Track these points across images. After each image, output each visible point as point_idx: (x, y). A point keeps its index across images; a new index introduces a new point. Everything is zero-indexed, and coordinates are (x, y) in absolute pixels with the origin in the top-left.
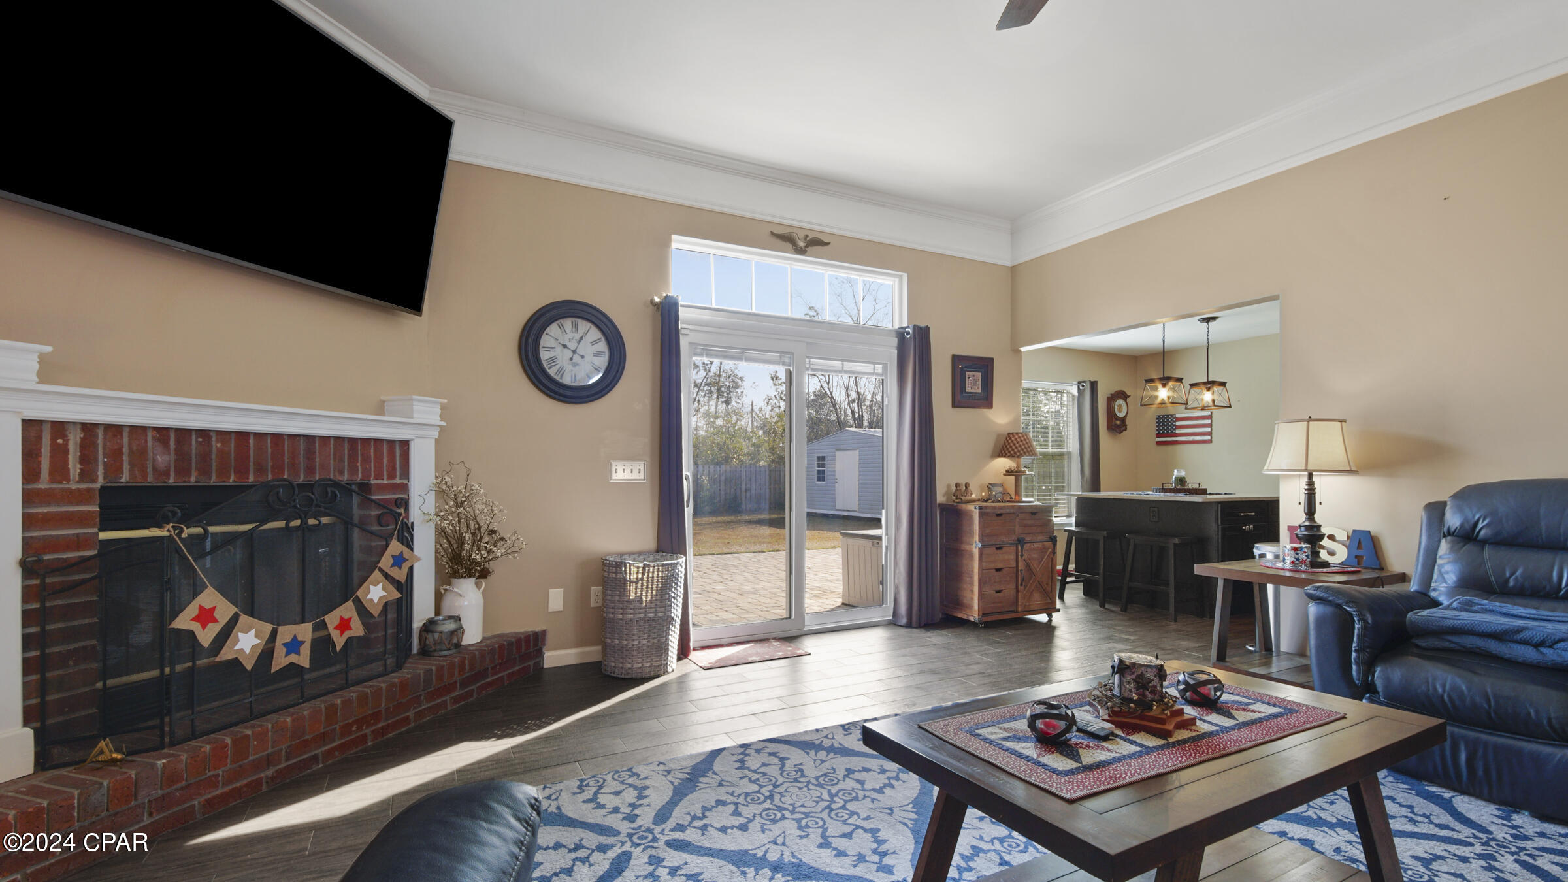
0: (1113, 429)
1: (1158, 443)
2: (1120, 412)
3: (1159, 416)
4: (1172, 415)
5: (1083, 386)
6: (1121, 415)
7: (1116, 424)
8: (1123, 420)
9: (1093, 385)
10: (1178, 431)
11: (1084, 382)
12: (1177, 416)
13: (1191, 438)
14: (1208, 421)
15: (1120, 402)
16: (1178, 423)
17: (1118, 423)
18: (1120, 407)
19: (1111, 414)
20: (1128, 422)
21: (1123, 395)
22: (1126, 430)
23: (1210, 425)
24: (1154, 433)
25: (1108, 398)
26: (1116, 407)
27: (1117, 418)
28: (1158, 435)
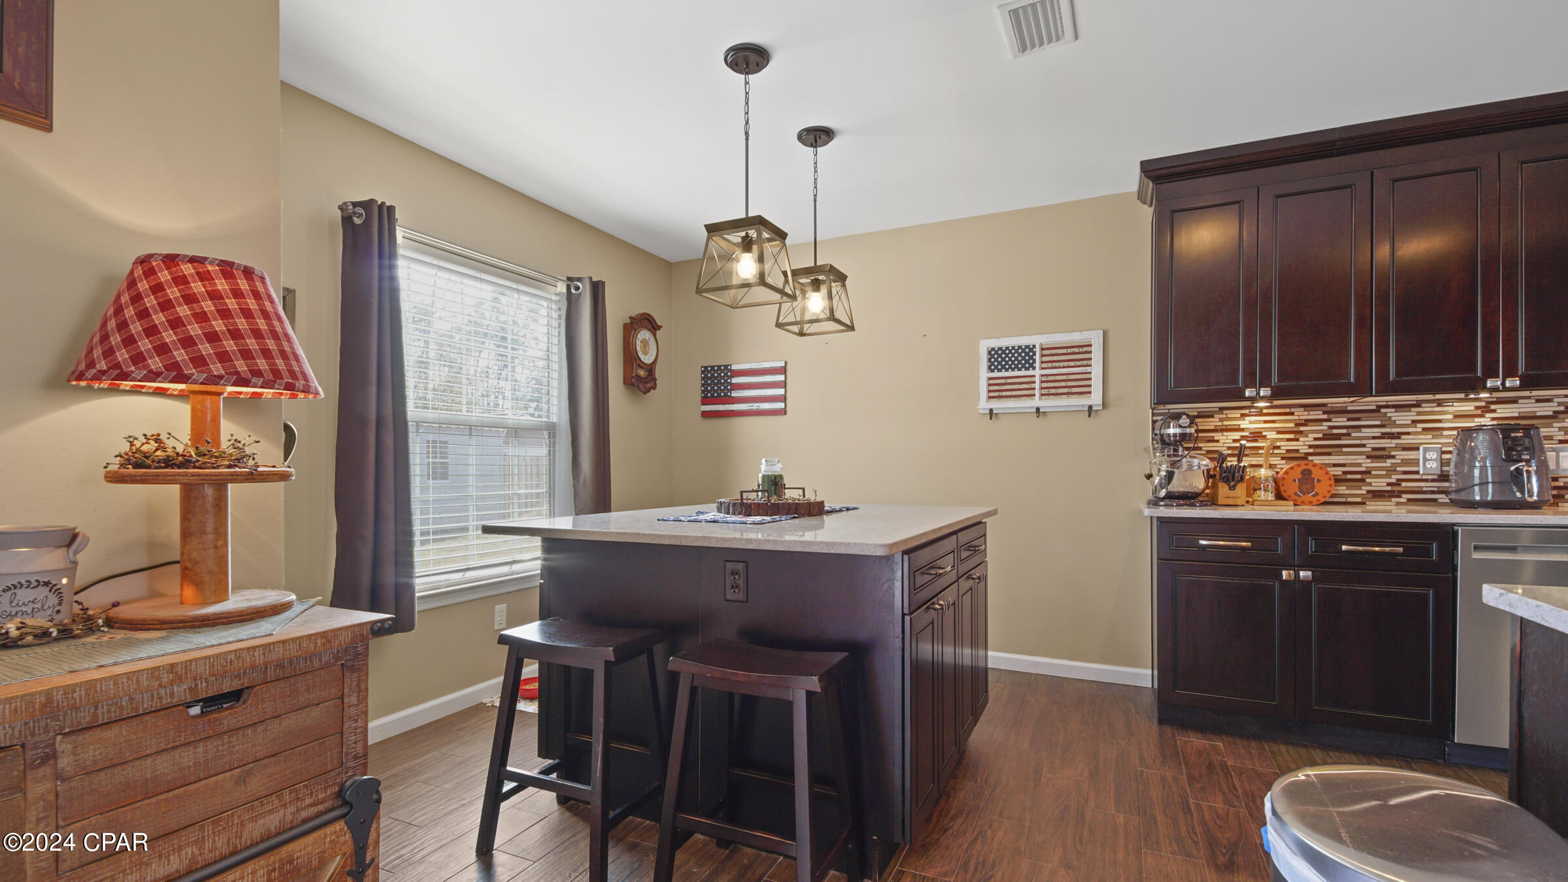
0: (633, 385)
1: (705, 415)
2: (645, 353)
3: (706, 368)
4: (726, 366)
5: (577, 288)
6: (647, 359)
7: (638, 376)
8: (651, 369)
9: (597, 289)
10: (735, 394)
11: (579, 280)
12: (734, 367)
13: (755, 406)
14: (781, 378)
15: (644, 335)
16: (735, 380)
17: (642, 373)
18: (645, 343)
19: (630, 356)
20: (659, 373)
21: (647, 322)
22: (654, 388)
23: (784, 385)
24: (698, 396)
25: (625, 325)
26: (638, 343)
27: (641, 365)
28: (705, 401)
